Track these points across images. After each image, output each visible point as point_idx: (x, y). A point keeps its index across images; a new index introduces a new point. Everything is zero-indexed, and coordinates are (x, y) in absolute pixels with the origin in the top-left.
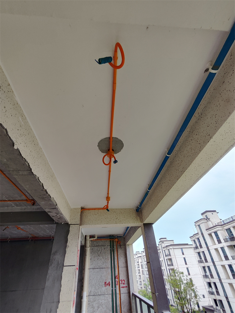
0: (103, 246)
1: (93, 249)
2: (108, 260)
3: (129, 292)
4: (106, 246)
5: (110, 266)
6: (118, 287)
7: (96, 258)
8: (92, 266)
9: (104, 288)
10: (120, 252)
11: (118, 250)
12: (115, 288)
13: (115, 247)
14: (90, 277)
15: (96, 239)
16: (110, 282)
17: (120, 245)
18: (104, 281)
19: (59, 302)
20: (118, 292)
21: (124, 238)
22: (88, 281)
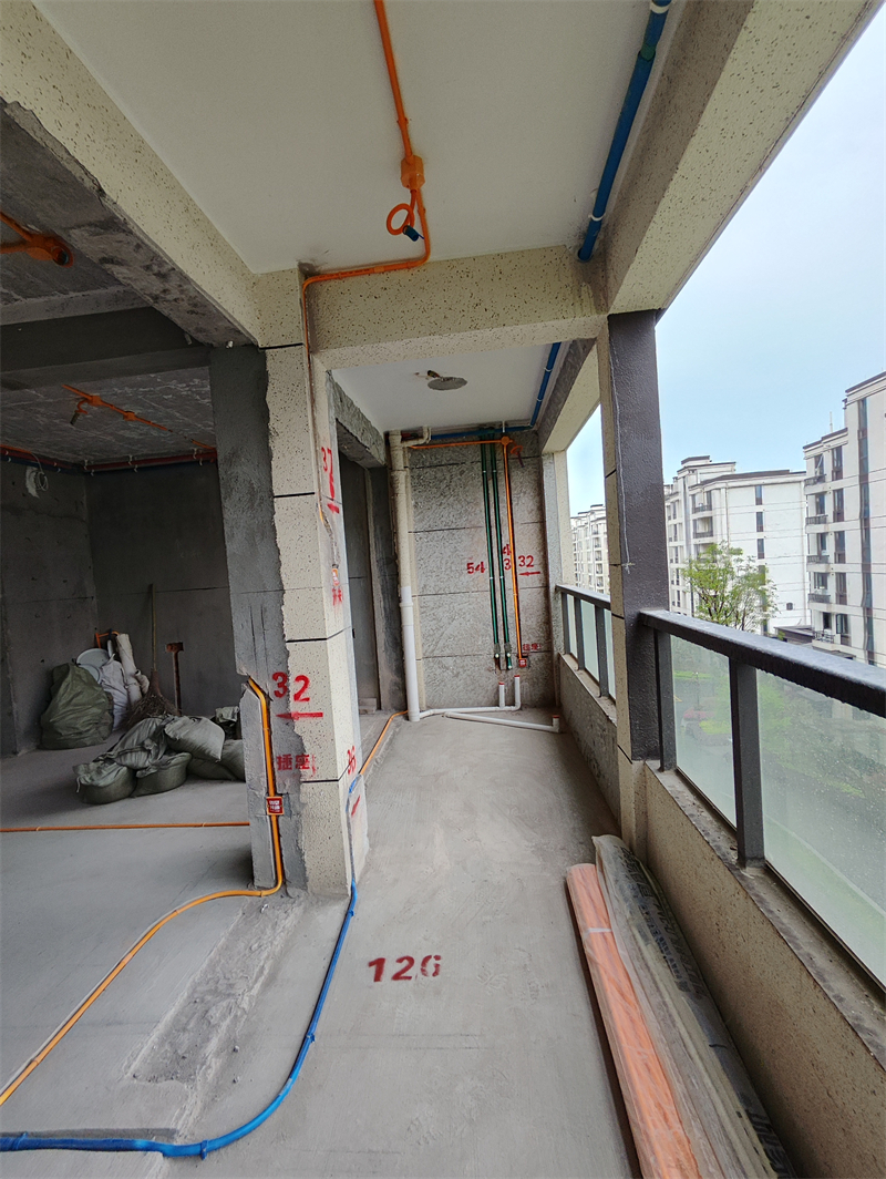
0: (457, 464)
1: (419, 476)
2: (477, 504)
3: (546, 586)
4: (468, 463)
5: (482, 523)
6: (509, 574)
7: (433, 501)
8: (424, 525)
9: (466, 578)
10: (521, 479)
11: (512, 474)
12: (502, 578)
13: (500, 465)
14: (418, 551)
15: (424, 444)
16: (484, 564)
17: (520, 458)
18: (466, 561)
19: (283, 591)
20: (510, 583)
21: (536, 433)
22: (414, 562)
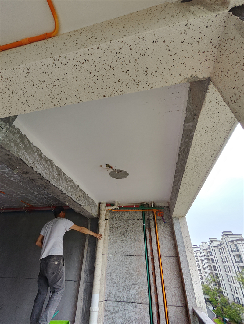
0: (131, 220)
1: (113, 224)
4: (136, 220)
5: (143, 253)
7: (119, 238)
10: (162, 231)
13: (152, 222)
14: (108, 268)
15: (116, 209)
17: (163, 219)
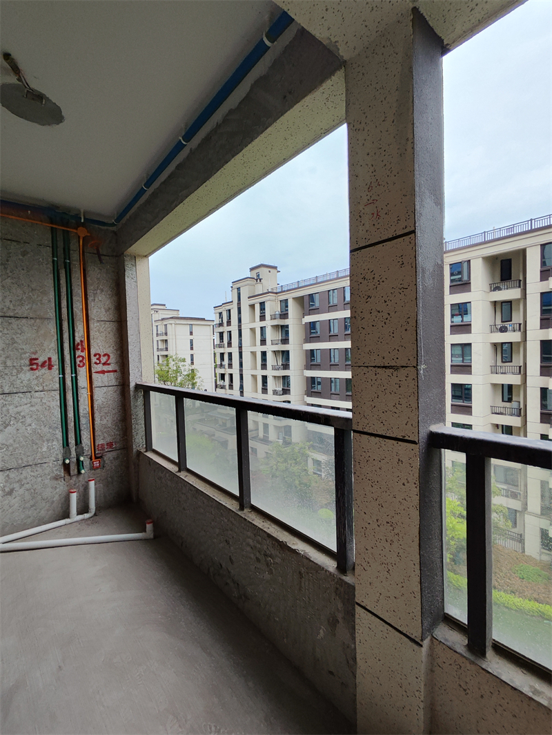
2: (45, 293)
3: (125, 385)
4: (33, 244)
9: (27, 376)
10: (98, 276)
11: (89, 268)
12: (74, 375)
13: (75, 256)
16: (52, 359)
17: (99, 255)
18: (27, 356)
20: (83, 381)
